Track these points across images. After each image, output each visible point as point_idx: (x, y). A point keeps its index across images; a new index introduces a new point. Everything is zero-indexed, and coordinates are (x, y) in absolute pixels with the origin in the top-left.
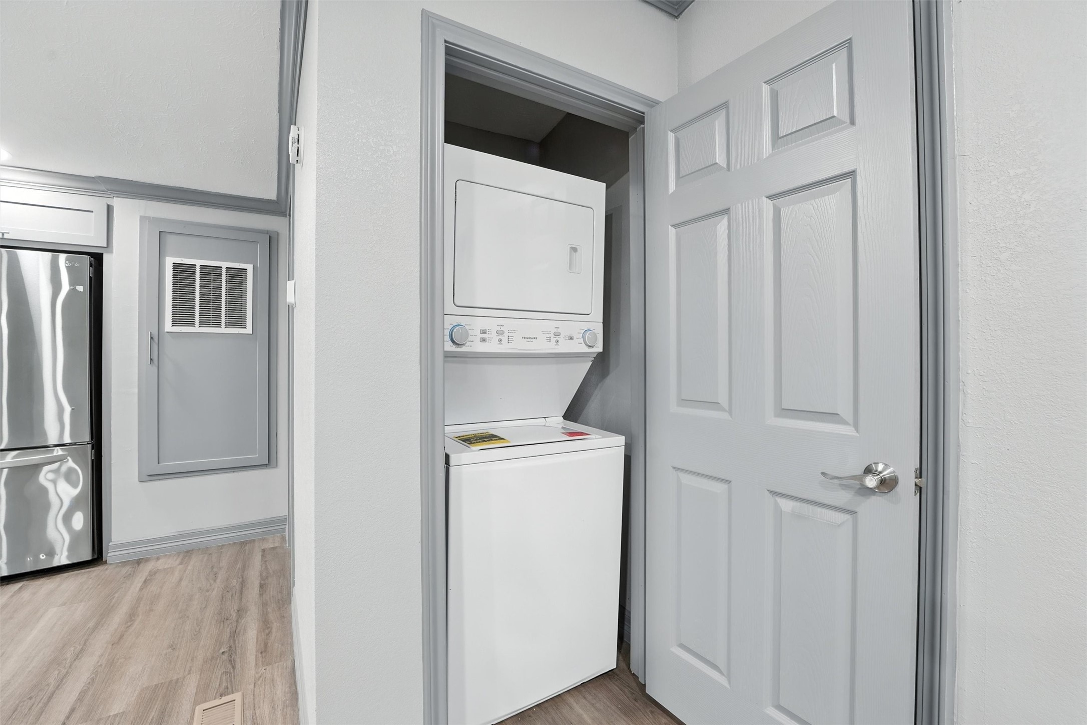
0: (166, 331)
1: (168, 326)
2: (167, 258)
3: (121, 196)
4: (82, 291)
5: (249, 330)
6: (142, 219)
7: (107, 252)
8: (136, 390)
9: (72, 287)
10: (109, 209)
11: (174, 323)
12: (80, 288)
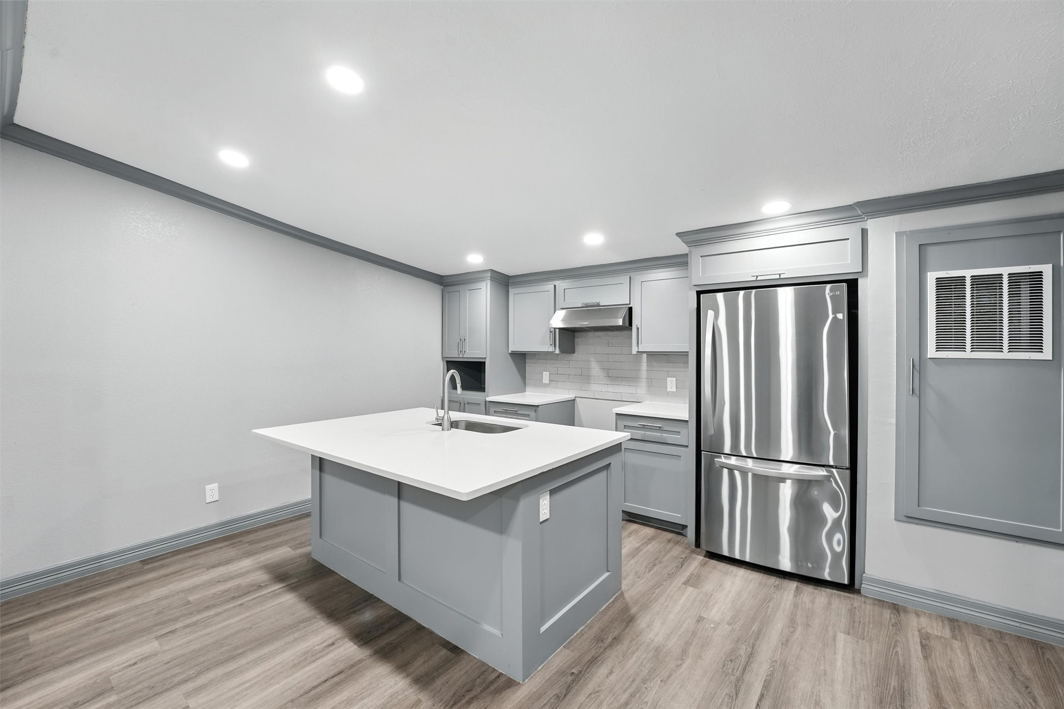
0: (928, 357)
1: (931, 351)
2: (928, 273)
3: (876, 216)
4: (842, 318)
5: (1047, 354)
6: (899, 235)
7: (863, 277)
8: (894, 421)
9: (834, 316)
10: (864, 232)
11: (939, 348)
12: (840, 316)
